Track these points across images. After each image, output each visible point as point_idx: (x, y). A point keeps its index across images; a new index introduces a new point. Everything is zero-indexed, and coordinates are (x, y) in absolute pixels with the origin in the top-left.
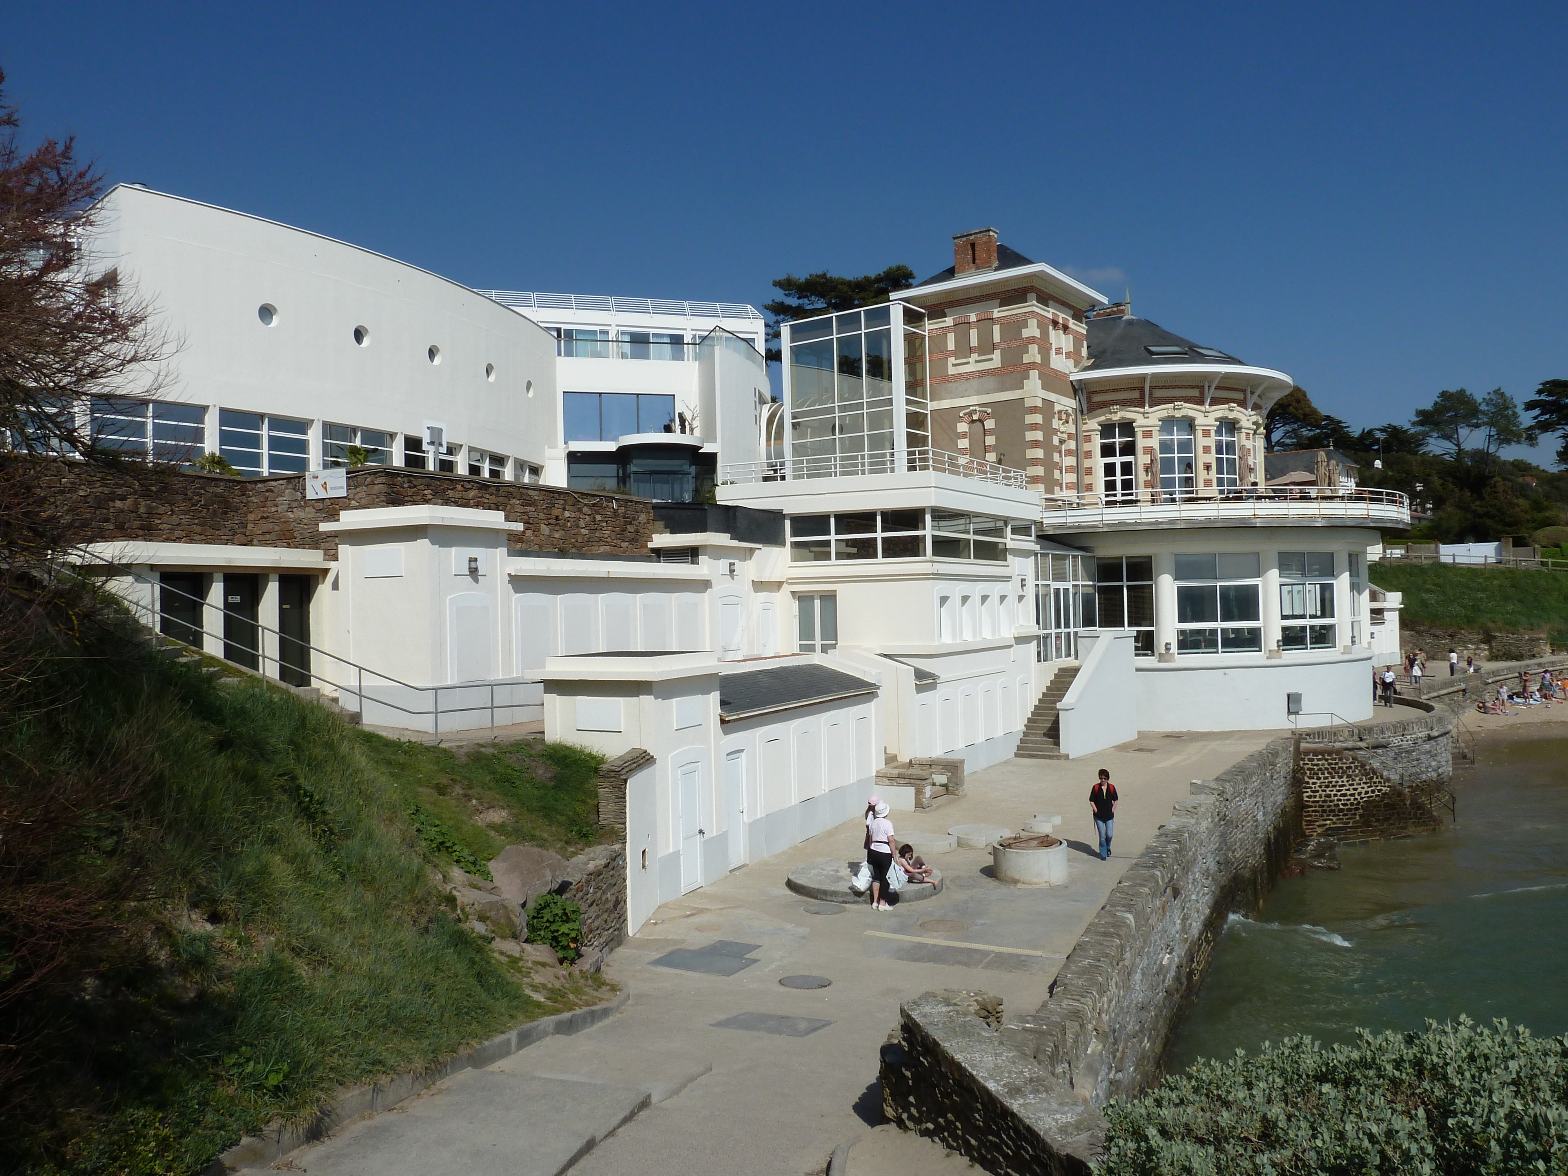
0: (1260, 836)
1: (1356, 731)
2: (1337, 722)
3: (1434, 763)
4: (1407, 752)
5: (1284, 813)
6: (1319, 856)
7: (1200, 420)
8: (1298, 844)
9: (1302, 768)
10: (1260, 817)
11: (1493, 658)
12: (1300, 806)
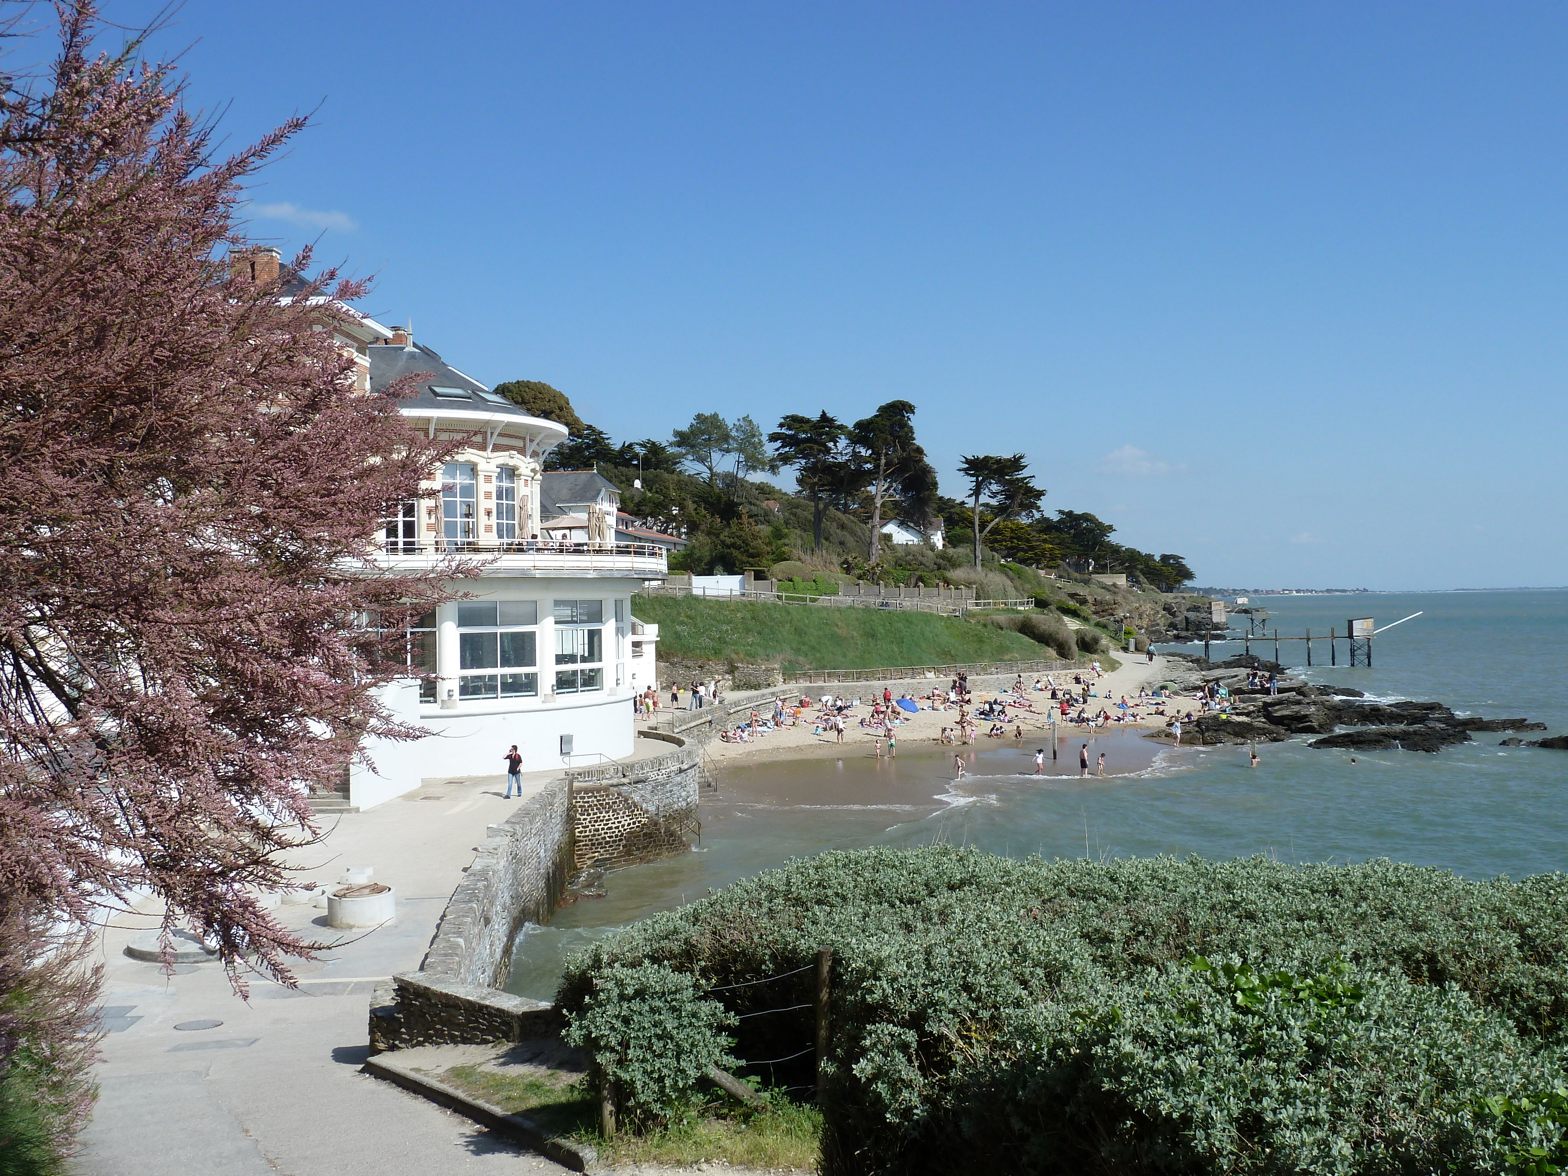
0: (542, 871)
1: (620, 768)
2: (604, 760)
3: (684, 794)
4: (663, 785)
5: (560, 849)
6: (590, 885)
7: (482, 466)
8: (571, 877)
9: (575, 806)
10: (542, 854)
11: (736, 687)
12: (573, 842)
